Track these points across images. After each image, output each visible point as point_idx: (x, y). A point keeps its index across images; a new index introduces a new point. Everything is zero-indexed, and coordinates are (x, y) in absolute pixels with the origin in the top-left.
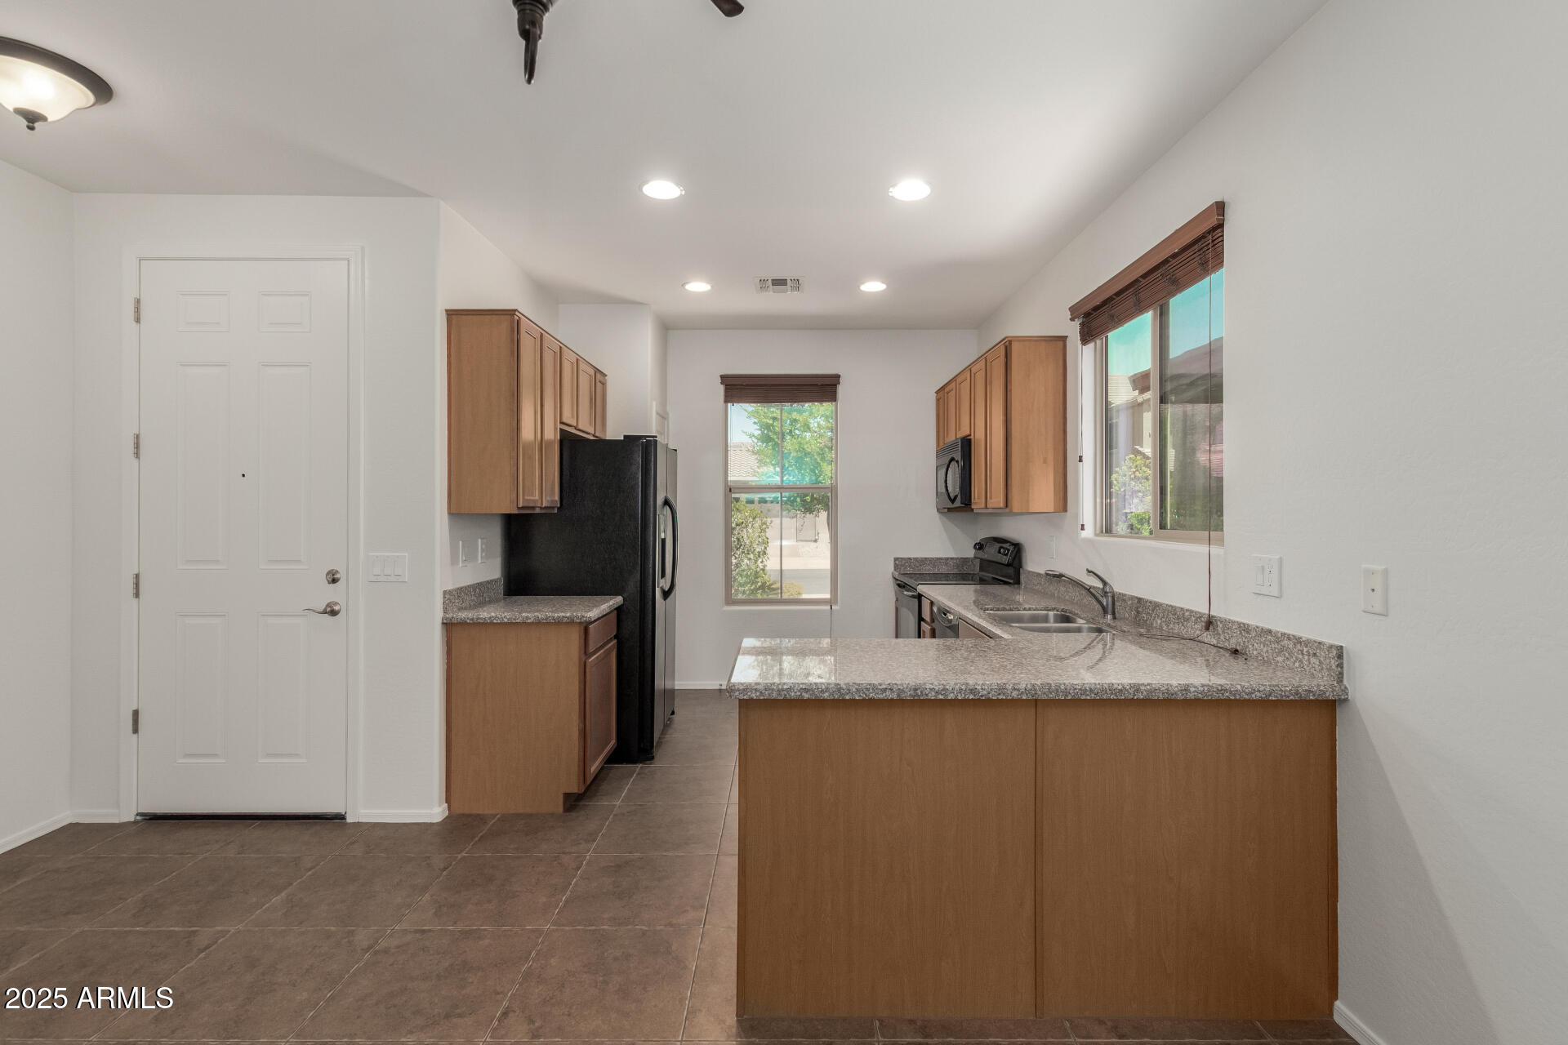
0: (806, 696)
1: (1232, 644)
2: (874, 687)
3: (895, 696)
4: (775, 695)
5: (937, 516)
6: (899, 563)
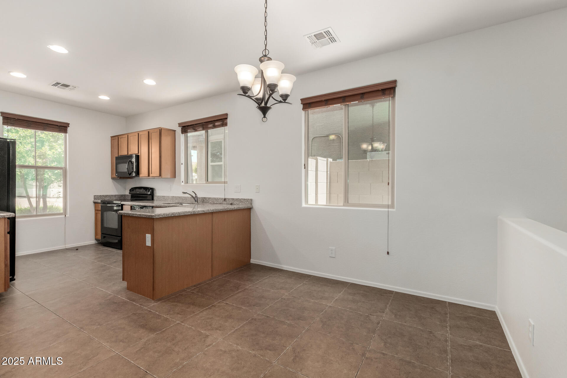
0: (172, 215)
1: (230, 203)
2: (186, 212)
3: (190, 214)
4: (165, 216)
5: (111, 180)
6: (96, 197)
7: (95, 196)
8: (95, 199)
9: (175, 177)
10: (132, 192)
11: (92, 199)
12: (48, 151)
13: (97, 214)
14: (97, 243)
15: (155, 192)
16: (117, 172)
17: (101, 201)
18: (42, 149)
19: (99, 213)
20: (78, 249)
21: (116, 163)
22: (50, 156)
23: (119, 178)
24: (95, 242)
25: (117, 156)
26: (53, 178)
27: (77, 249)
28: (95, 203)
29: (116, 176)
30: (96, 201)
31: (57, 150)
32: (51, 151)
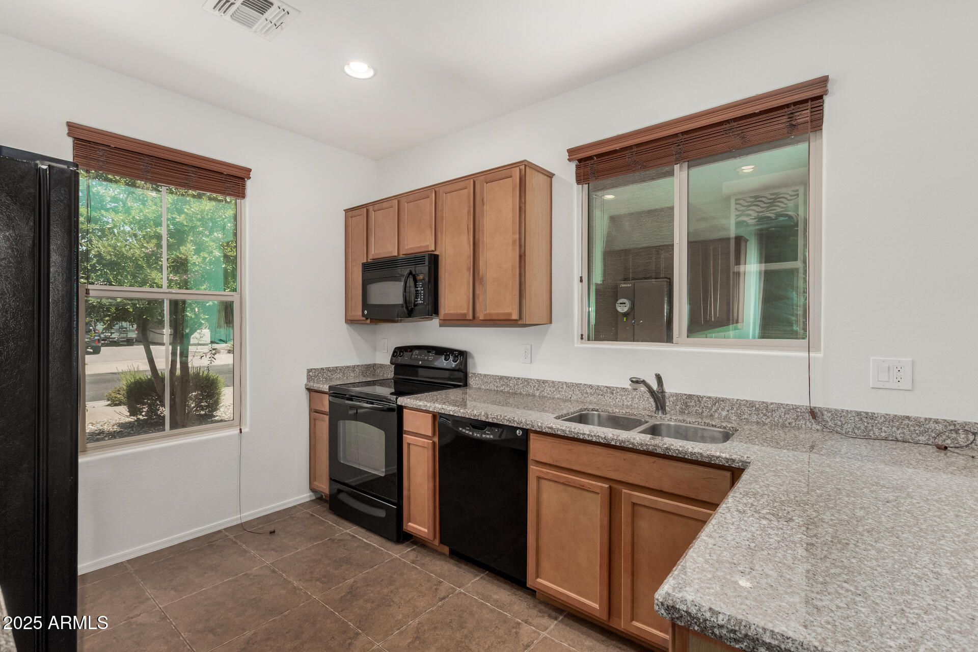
5: (344, 326)
6: (313, 374)
7: (309, 371)
8: (309, 378)
9: (551, 323)
10: (400, 360)
11: (303, 380)
12: (194, 255)
13: (317, 421)
14: (314, 498)
15: (470, 361)
16: (365, 305)
17: (330, 387)
18: (180, 250)
19: (324, 421)
20: (274, 532)
21: (364, 281)
22: (197, 268)
23: (368, 321)
24: (310, 496)
25: (365, 261)
26: (203, 319)
27: (272, 530)
28: (310, 390)
29: (363, 315)
30: (316, 386)
31: (211, 252)
32: (200, 256)
